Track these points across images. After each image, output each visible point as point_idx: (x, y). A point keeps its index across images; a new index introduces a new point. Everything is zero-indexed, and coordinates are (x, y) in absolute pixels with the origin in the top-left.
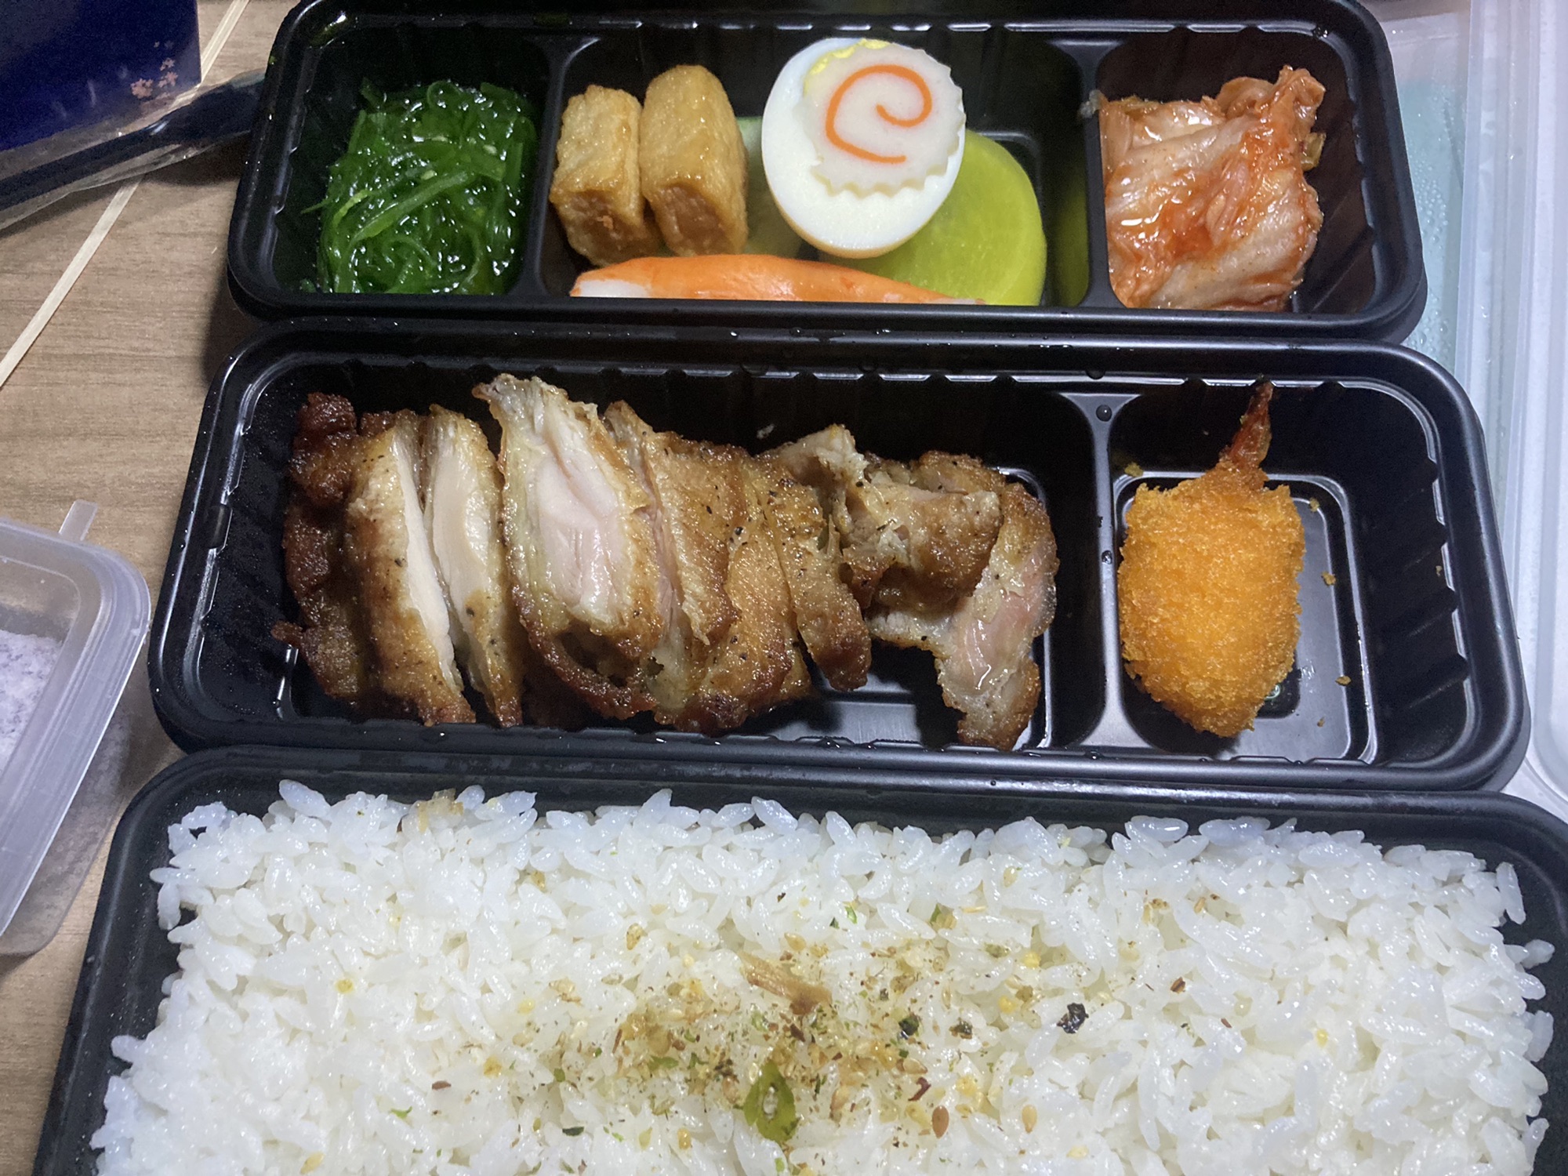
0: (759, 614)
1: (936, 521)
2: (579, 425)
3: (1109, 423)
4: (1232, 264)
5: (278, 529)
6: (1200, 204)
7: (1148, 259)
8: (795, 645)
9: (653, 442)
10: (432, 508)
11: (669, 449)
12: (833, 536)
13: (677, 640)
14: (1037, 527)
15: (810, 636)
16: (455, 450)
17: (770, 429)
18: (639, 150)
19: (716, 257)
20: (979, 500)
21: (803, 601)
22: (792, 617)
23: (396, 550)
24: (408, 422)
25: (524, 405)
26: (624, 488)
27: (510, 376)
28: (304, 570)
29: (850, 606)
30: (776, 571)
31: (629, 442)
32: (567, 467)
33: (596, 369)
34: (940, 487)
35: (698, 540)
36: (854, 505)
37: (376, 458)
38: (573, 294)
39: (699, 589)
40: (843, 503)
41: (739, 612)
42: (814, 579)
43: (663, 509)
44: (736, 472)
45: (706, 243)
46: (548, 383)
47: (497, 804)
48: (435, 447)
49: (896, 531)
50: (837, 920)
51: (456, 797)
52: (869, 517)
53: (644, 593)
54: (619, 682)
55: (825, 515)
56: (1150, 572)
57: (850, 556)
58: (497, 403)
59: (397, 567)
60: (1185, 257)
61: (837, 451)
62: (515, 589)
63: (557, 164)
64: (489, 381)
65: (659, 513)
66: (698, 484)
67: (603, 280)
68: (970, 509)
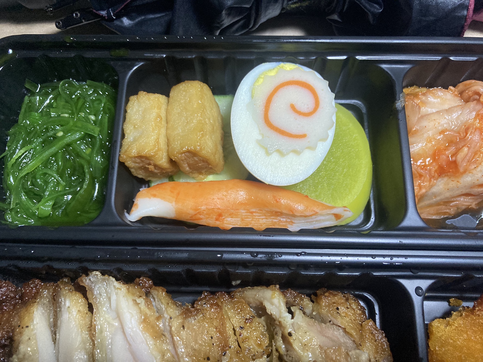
3: (422, 297)
6: (453, 149)
14: (383, 350)
16: (69, 317)
17: (238, 282)
18: (167, 129)
25: (106, 291)
27: (98, 273)
34: (330, 321)
37: (24, 327)
40: (280, 338)
61: (276, 307)
63: (123, 136)
64: (87, 275)
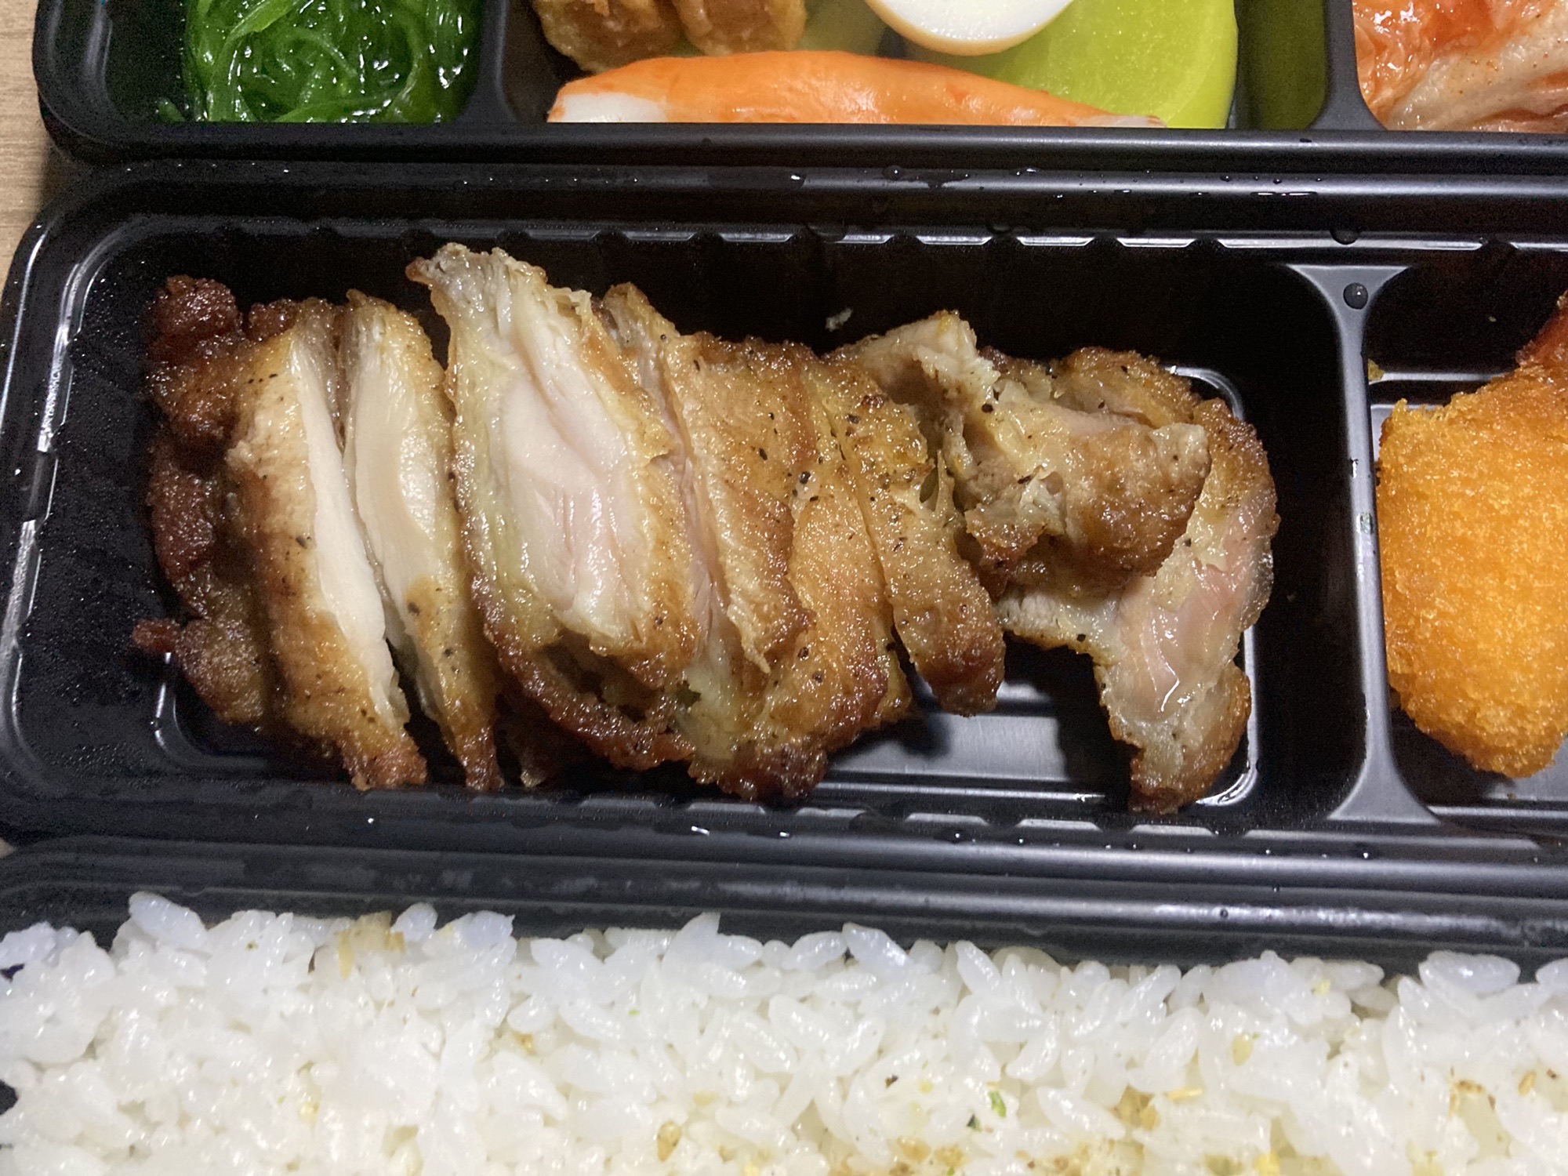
0: (838, 609)
1: (1110, 466)
2: (564, 325)
3: (1363, 311)
4: (1518, 56)
5: (140, 474)
7: (1395, 49)
8: (889, 648)
9: (678, 349)
10: (353, 448)
11: (701, 359)
12: (944, 484)
13: (719, 657)
14: (1250, 469)
15: (914, 638)
16: (382, 362)
17: (845, 316)
19: (756, 56)
20: (1176, 441)
21: (902, 588)
22: (886, 610)
23: (298, 523)
24: (317, 317)
25: (483, 292)
26: (633, 427)
27: (460, 247)
28: (178, 539)
29: (975, 596)
30: (861, 541)
31: (641, 349)
32: (549, 393)
33: (587, 233)
34: (1102, 405)
35: (750, 507)
36: (976, 437)
37: (266, 378)
38: (552, 119)
39: (753, 585)
40: (960, 434)
41: (811, 615)
42: (920, 553)
43: (694, 459)
44: (798, 387)
45: (746, 34)
46: (518, 259)
47: (456, 930)
48: (355, 355)
49: (1043, 480)
50: (977, 1116)
51: (393, 922)
52: (1001, 458)
53: (669, 590)
54: (634, 714)
55: (932, 454)
56: (1420, 539)
57: (975, 521)
58: (442, 289)
59: (300, 549)
60: (1448, 47)
61: (949, 353)
62: (476, 585)
64: (429, 254)
65: (689, 464)
66: (744, 413)
67: (596, 93)
68: (1162, 453)
